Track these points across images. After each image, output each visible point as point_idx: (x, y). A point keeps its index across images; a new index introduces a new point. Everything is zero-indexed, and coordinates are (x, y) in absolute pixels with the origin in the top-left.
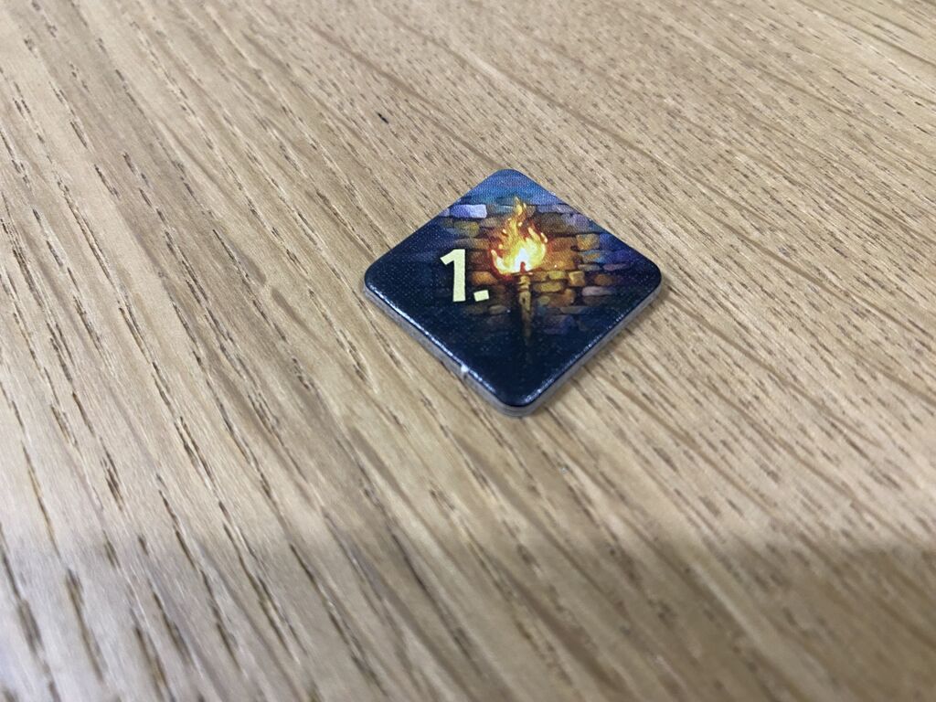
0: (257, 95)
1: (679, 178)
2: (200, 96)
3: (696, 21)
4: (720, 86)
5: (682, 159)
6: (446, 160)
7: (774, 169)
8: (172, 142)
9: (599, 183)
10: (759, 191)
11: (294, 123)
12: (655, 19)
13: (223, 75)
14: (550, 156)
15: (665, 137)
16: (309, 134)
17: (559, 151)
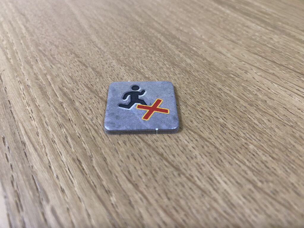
0: (60, 113)
1: (226, 156)
2: (38, 112)
3: (230, 86)
4: (241, 114)
5: (227, 147)
6: (131, 144)
7: (265, 152)
8: (23, 132)
9: (194, 157)
10: (260, 162)
11: (72, 126)
12: (214, 85)
13: (48, 104)
14: (174, 144)
15: (220, 136)
16: (78, 131)
17: (177, 142)
